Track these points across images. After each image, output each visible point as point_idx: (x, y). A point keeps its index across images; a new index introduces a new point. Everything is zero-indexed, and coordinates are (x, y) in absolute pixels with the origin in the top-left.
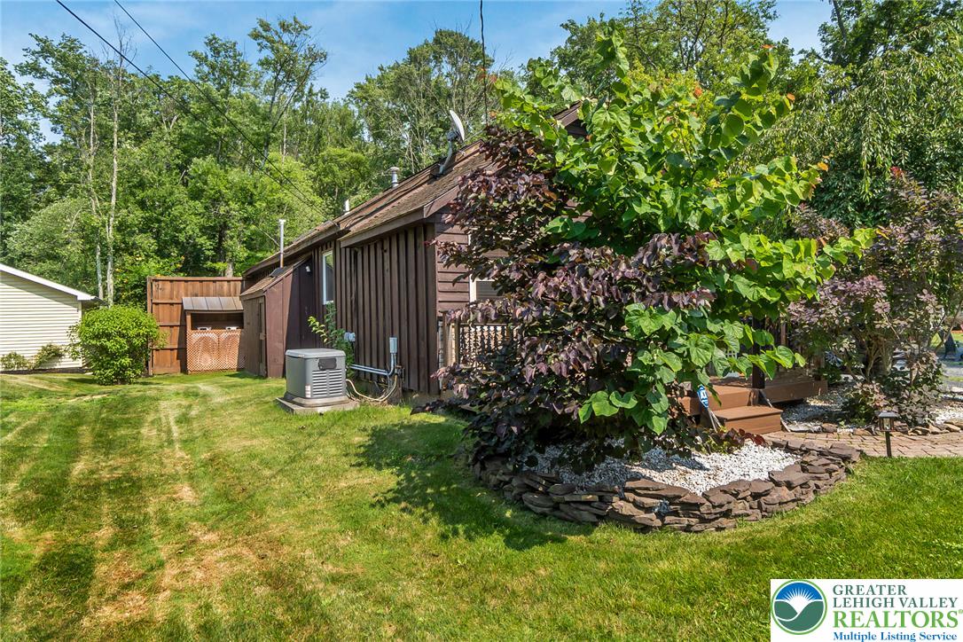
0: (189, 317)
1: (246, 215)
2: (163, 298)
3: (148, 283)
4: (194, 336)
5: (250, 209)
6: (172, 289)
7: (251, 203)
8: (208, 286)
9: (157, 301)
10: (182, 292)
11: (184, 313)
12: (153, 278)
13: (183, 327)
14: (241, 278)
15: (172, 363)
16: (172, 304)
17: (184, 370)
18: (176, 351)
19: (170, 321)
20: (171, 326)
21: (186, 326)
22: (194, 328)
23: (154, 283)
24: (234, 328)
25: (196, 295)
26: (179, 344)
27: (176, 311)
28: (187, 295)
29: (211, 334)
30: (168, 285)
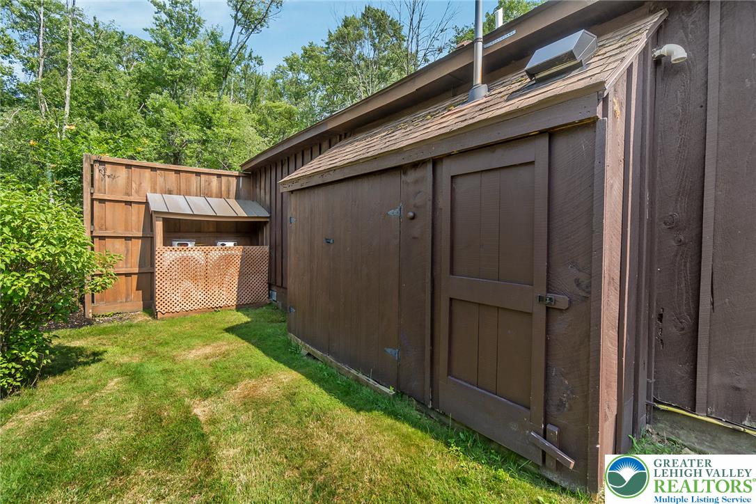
0: (159, 226)
1: (204, 138)
2: (112, 193)
3: (86, 166)
4: (167, 256)
5: (208, 132)
6: (129, 180)
7: (209, 128)
8: (188, 181)
9: (101, 196)
10: (146, 185)
11: (150, 216)
12: (94, 158)
13: (148, 239)
14: (237, 173)
15: (127, 296)
16: (129, 203)
17: (149, 308)
18: (135, 278)
19: (126, 229)
20: (128, 238)
21: (152, 239)
22: (167, 242)
23: (97, 167)
24: (230, 244)
25: (170, 192)
26: (140, 266)
27: (137, 214)
28: (154, 191)
29: (194, 252)
30: (123, 172)
